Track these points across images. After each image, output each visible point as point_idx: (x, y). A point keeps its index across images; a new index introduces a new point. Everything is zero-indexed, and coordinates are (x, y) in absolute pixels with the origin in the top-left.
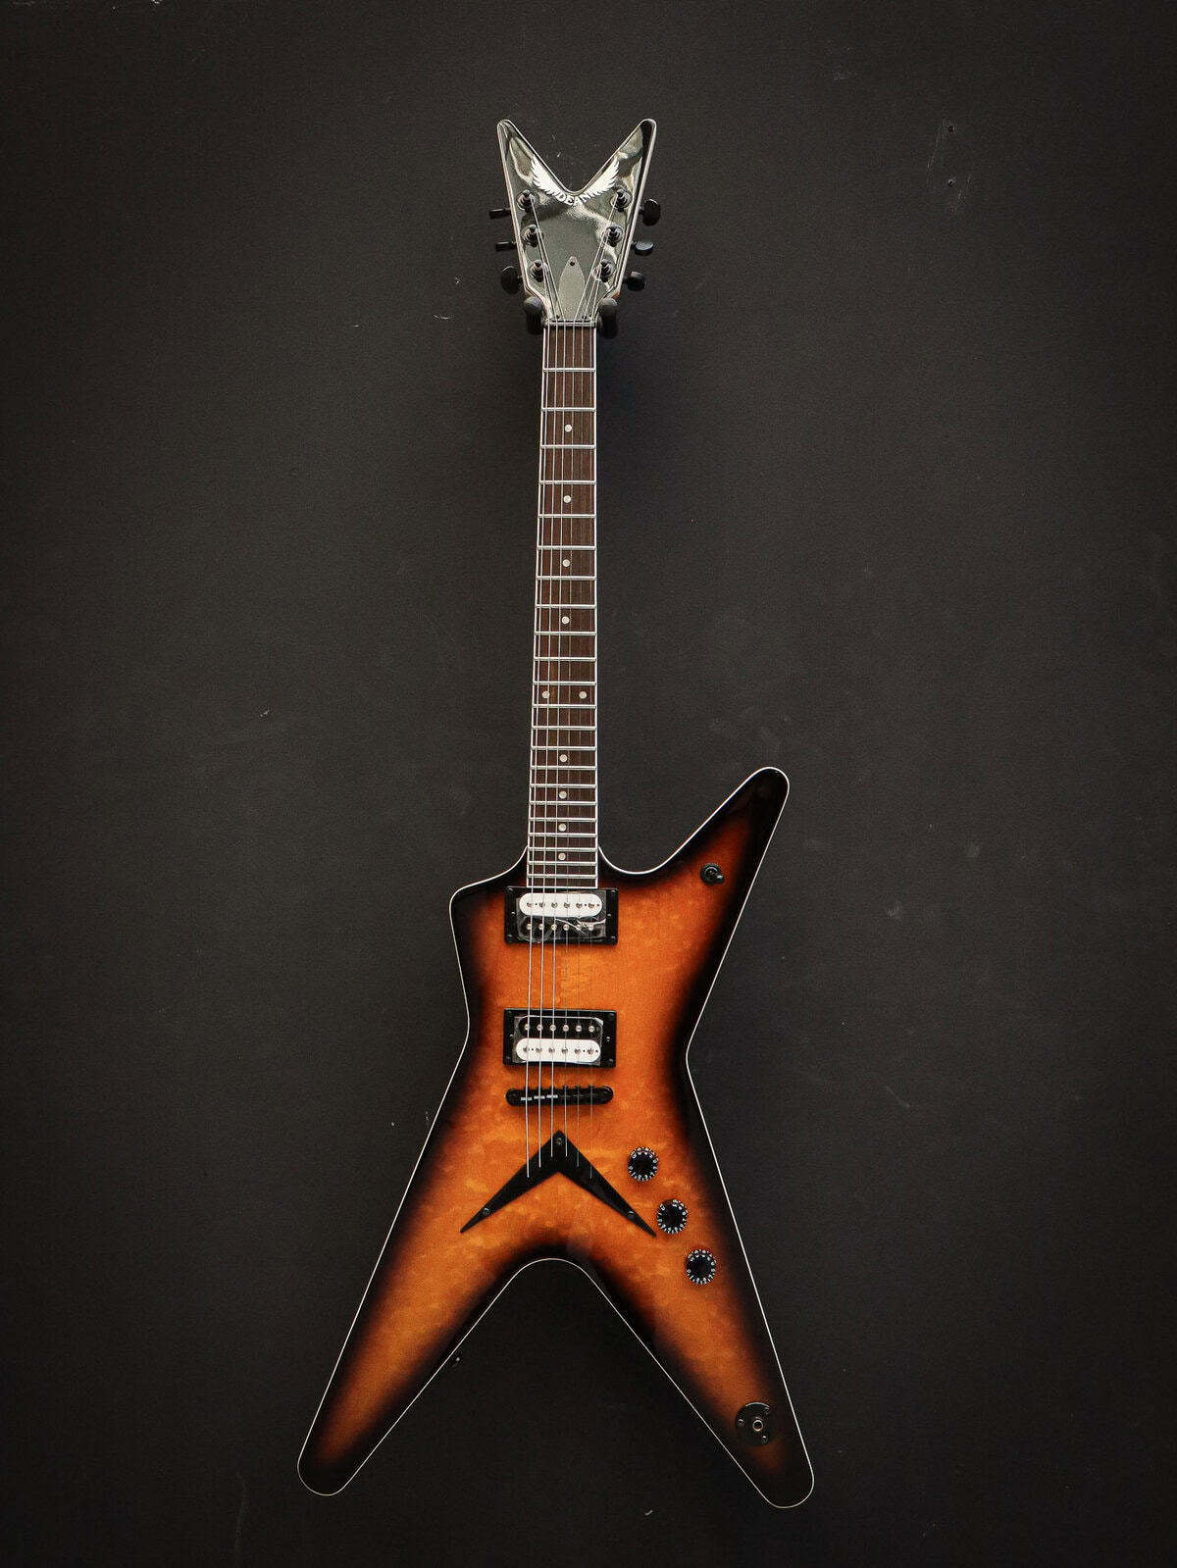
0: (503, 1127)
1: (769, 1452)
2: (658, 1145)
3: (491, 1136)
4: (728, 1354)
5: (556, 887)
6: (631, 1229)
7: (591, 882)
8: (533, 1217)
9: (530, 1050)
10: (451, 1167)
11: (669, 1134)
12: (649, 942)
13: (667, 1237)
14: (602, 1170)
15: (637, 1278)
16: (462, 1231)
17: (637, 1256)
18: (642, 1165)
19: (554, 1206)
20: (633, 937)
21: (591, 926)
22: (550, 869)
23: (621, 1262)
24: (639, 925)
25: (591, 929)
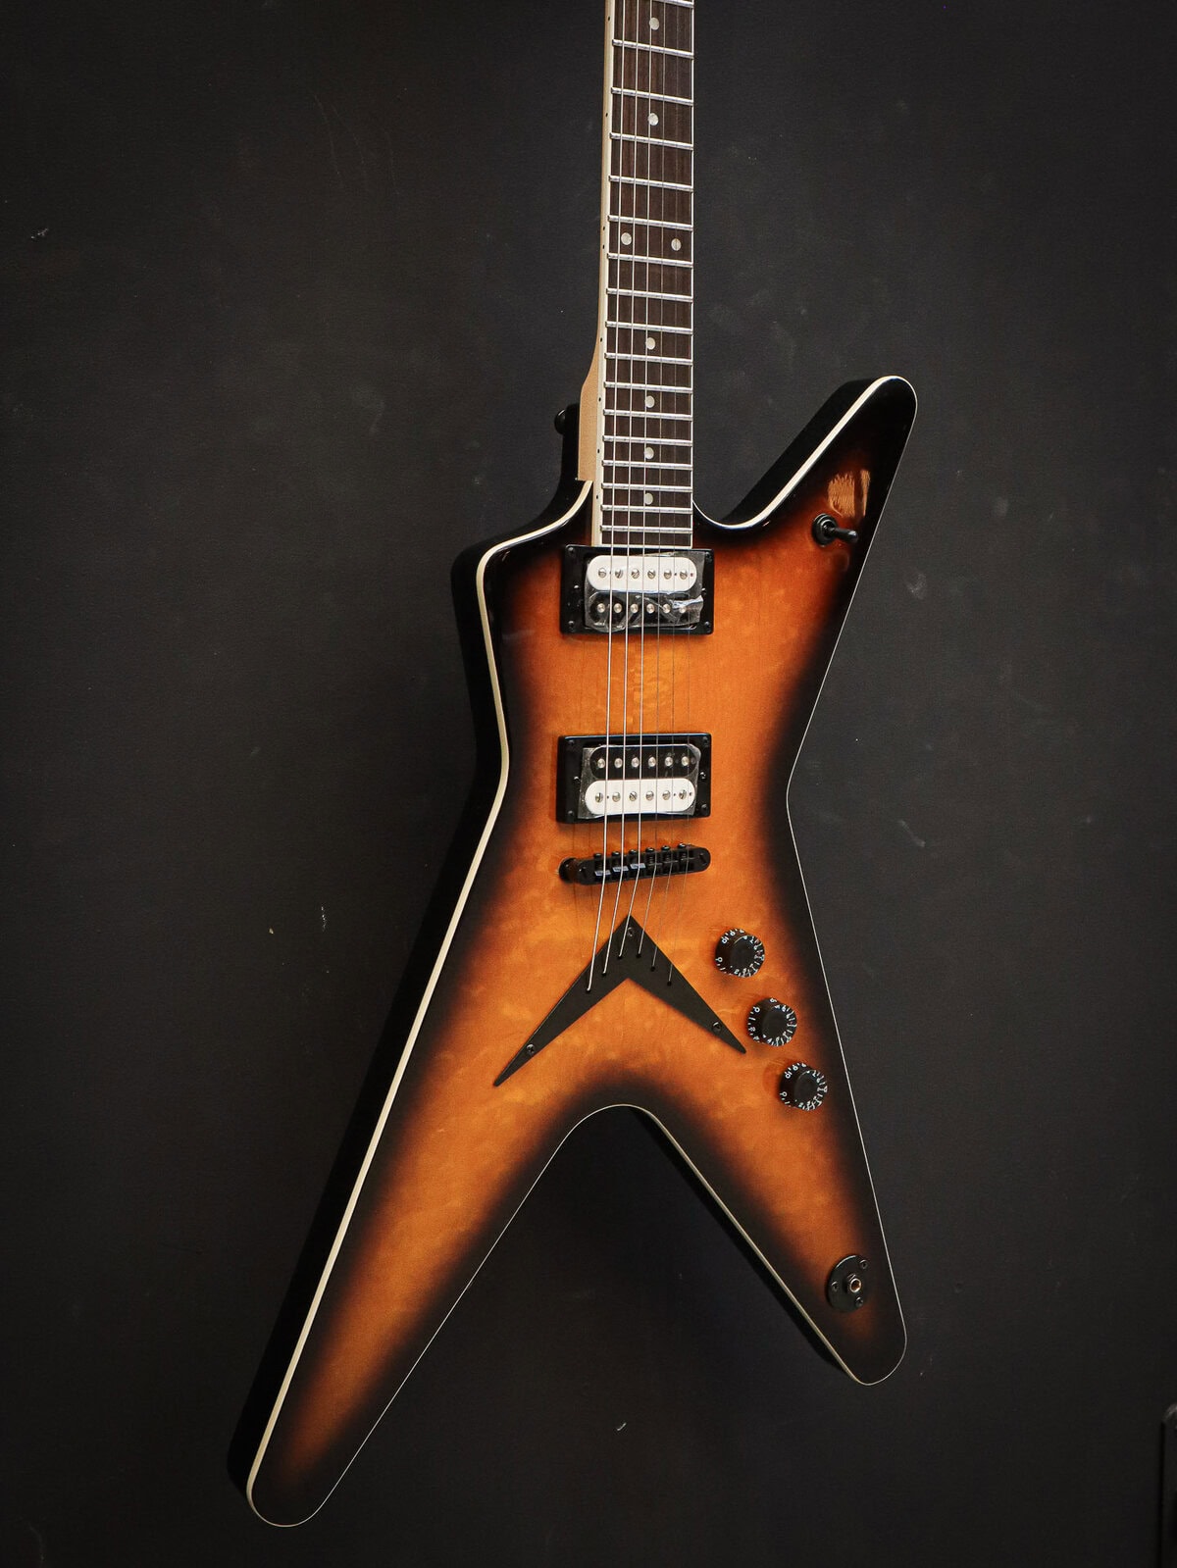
0: (554, 918)
1: (860, 1319)
2: (752, 922)
3: (535, 936)
4: (821, 1199)
5: (644, 547)
6: (715, 1046)
7: (682, 539)
8: (591, 1049)
9: (604, 797)
10: (482, 988)
11: (764, 907)
12: (748, 630)
13: (759, 1052)
14: (681, 968)
15: (720, 1115)
16: (497, 1083)
17: (720, 1085)
18: (732, 955)
19: (619, 1027)
20: (727, 622)
21: (682, 606)
22: (637, 518)
23: (701, 1096)
24: (736, 605)
25: (683, 611)
